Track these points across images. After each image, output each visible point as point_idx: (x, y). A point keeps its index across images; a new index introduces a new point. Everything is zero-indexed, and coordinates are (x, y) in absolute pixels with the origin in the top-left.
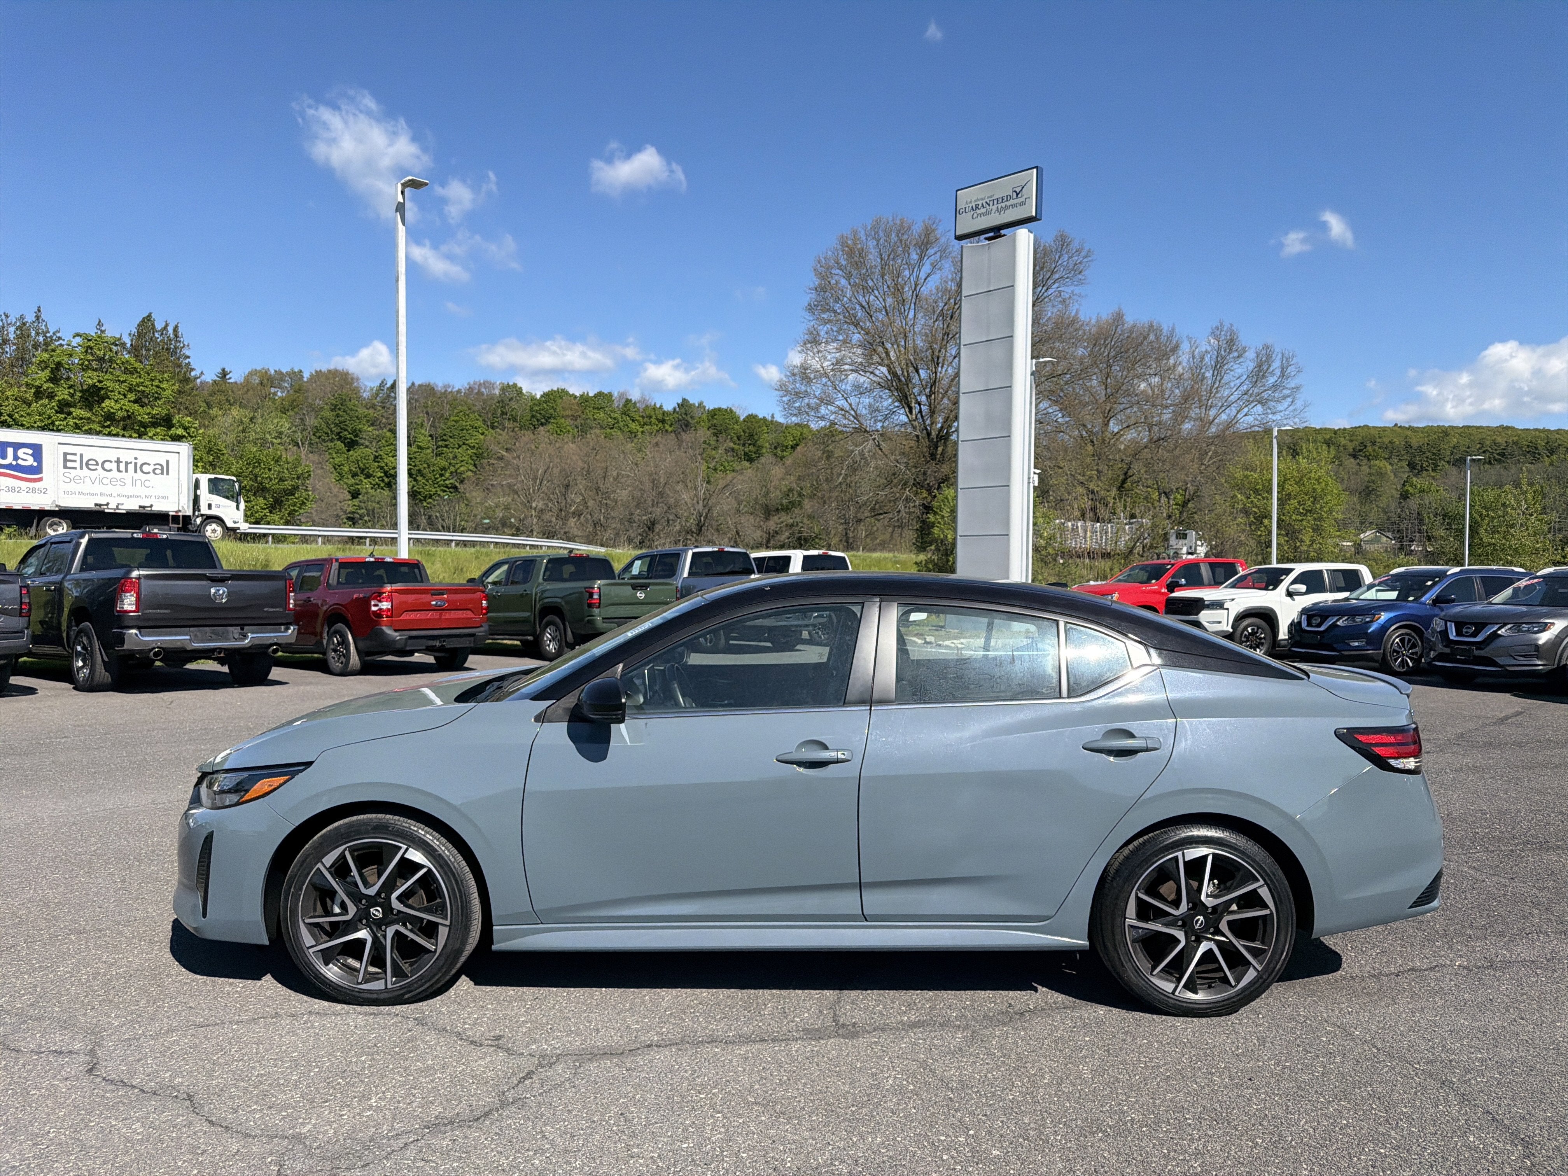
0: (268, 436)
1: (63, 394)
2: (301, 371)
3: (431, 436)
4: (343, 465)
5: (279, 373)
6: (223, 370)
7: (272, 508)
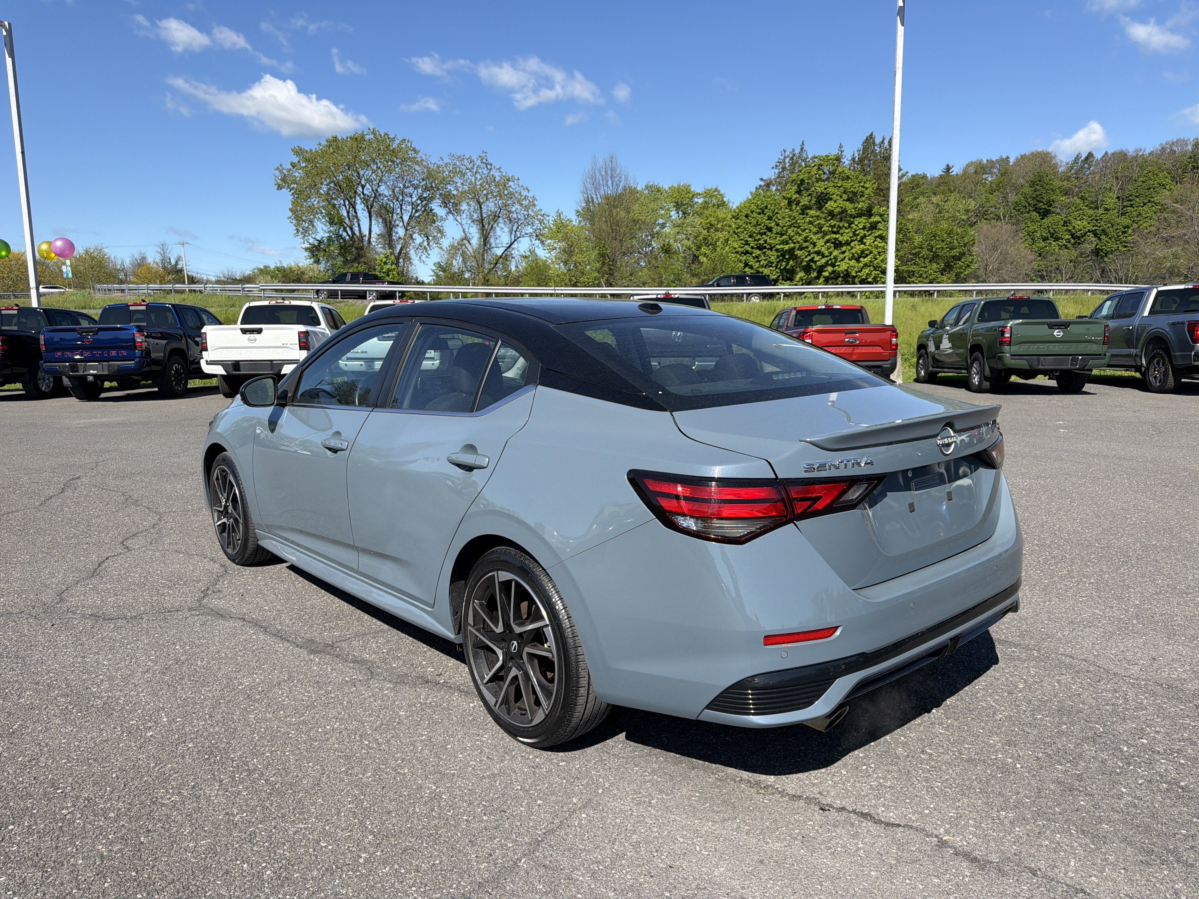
0: (957, 214)
1: (805, 200)
2: (1008, 157)
3: (1118, 198)
4: (1036, 232)
5: (990, 162)
6: (948, 166)
7: (942, 272)
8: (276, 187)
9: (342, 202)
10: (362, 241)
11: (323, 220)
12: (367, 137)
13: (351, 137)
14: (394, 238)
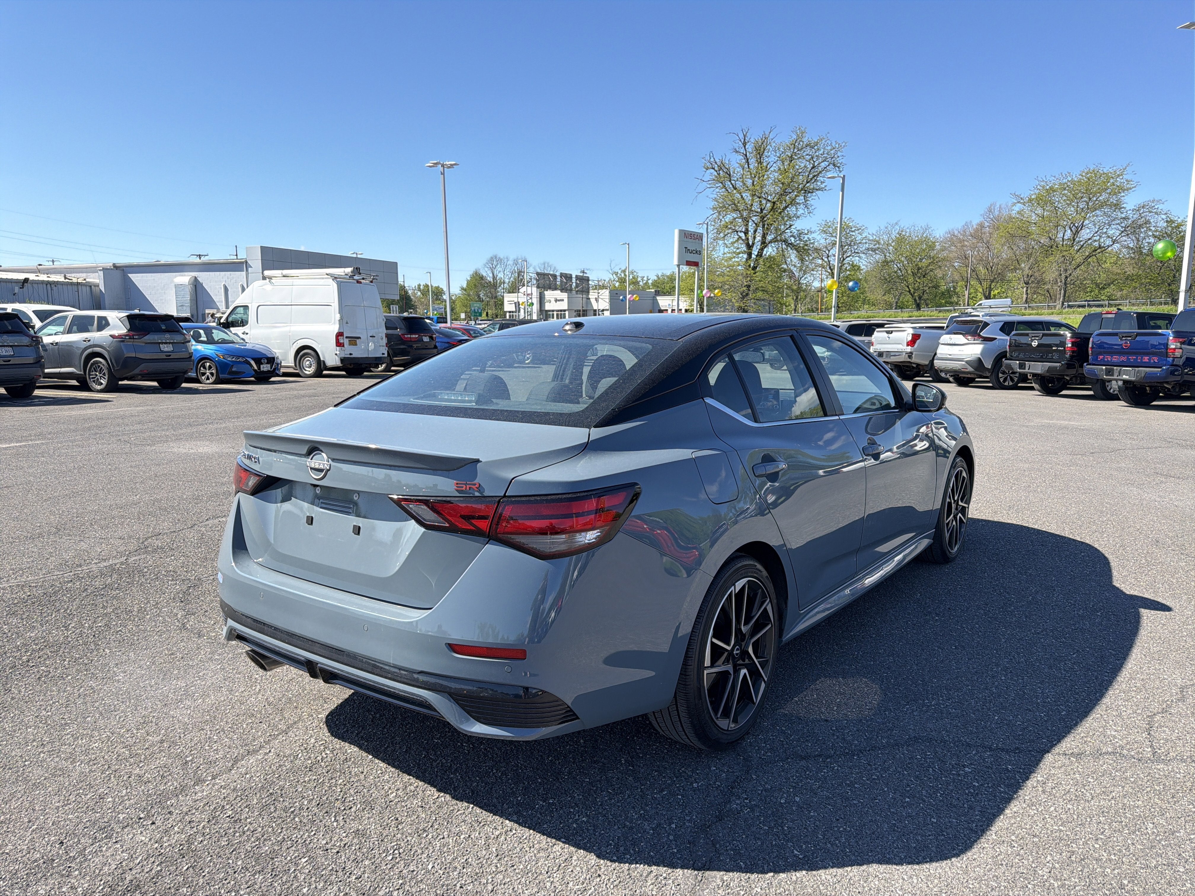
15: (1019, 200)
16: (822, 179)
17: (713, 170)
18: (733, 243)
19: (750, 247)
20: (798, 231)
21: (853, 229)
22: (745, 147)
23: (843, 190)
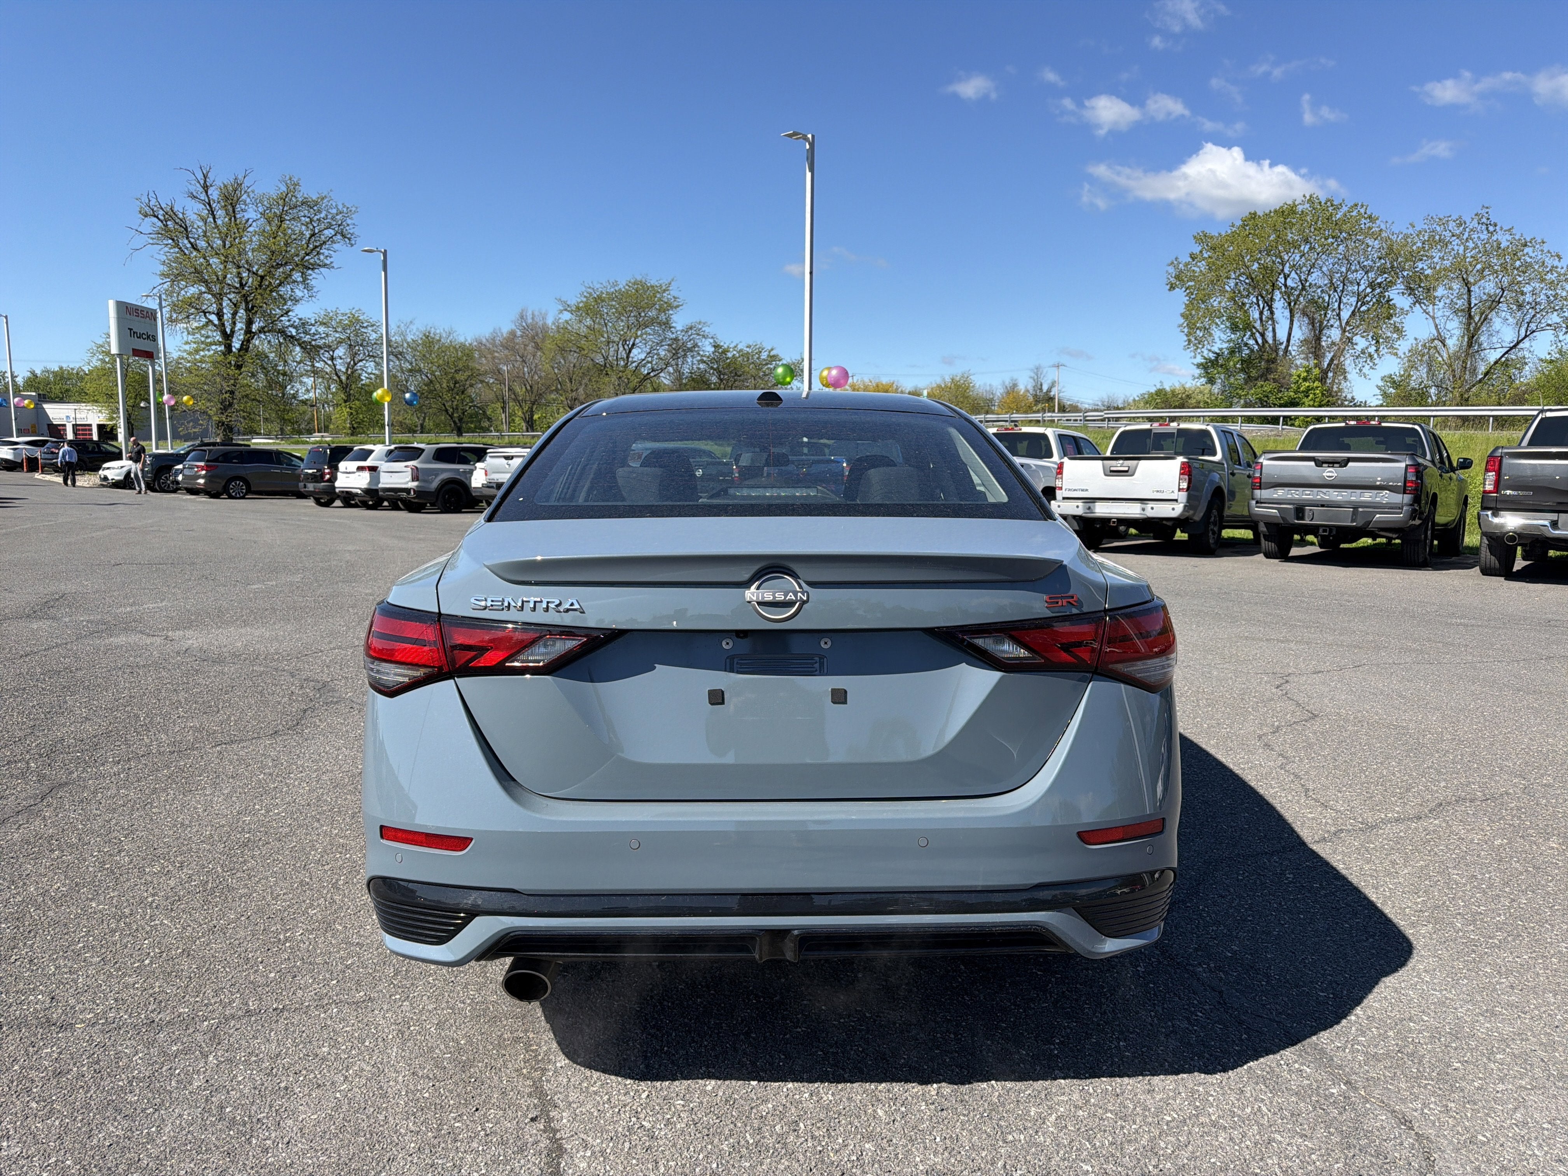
8: (1168, 287)
9: (1255, 300)
10: (1276, 351)
11: (1223, 326)
12: (1300, 208)
13: (1276, 211)
14: (1323, 344)
15: (567, 308)
16: (326, 252)
17: (155, 220)
18: (199, 329)
19: (227, 337)
20: (300, 319)
21: (365, 325)
22: (207, 192)
23: (385, 270)
